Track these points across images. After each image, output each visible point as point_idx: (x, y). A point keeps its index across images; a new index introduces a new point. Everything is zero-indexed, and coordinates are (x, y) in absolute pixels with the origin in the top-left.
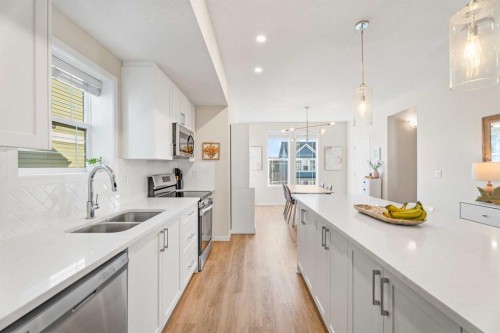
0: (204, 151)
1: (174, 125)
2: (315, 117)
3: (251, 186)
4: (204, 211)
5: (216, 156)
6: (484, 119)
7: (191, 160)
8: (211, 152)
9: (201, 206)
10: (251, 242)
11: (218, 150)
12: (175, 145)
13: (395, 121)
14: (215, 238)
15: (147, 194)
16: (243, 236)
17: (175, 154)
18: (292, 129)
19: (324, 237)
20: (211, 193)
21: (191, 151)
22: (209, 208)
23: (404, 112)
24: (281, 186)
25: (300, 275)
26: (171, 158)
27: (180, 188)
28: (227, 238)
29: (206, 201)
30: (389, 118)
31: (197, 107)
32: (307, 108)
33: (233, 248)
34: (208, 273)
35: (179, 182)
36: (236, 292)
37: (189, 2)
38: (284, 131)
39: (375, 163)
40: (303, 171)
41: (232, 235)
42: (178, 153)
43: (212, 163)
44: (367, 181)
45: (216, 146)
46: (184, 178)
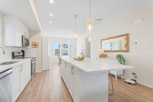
0: (33, 45)
1: (23, 36)
2: (67, 37)
3: (48, 56)
4: (33, 62)
5: (37, 47)
6: (101, 40)
7: (28, 47)
8: (35, 45)
9: (32, 61)
10: (48, 72)
11: (38, 45)
12: (23, 42)
13: (87, 39)
14: (36, 72)
15: (12, 58)
16: (46, 71)
17: (23, 45)
18: (61, 40)
19: (72, 70)
20: (35, 58)
21: (28, 45)
22: (34, 62)
23: (88, 37)
24: (58, 56)
25: (62, 78)
26: (21, 46)
27: (23, 56)
28: (40, 71)
29: (34, 60)
30: (85, 38)
31: (30, 31)
32: (65, 34)
33: (43, 74)
34: (34, 81)
35: (23, 54)
36: (43, 83)
37: (29, 1)
38: (59, 40)
39: (82, 50)
40: (65, 53)
41: (42, 71)
42: (24, 45)
43: (36, 48)
44: (80, 54)
45: (37, 43)
46: (25, 53)
